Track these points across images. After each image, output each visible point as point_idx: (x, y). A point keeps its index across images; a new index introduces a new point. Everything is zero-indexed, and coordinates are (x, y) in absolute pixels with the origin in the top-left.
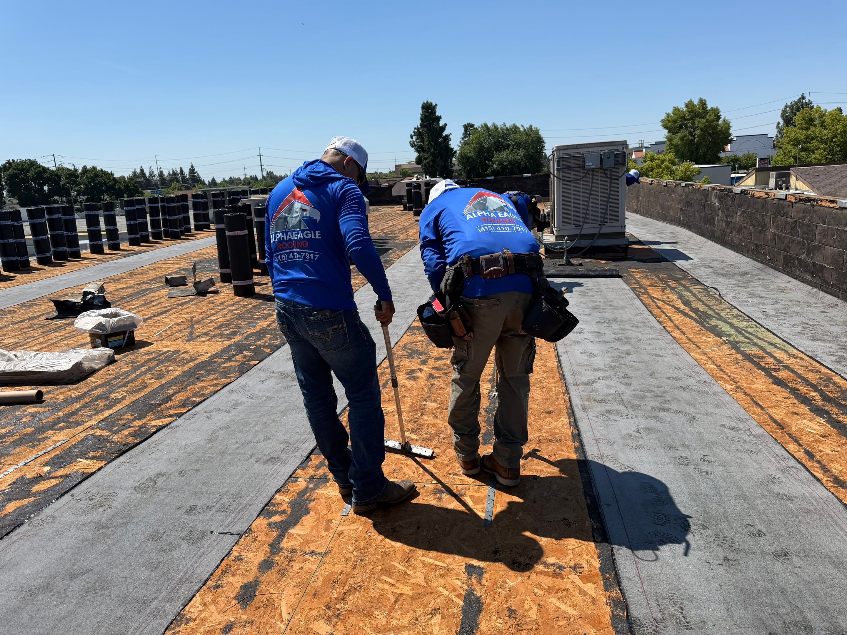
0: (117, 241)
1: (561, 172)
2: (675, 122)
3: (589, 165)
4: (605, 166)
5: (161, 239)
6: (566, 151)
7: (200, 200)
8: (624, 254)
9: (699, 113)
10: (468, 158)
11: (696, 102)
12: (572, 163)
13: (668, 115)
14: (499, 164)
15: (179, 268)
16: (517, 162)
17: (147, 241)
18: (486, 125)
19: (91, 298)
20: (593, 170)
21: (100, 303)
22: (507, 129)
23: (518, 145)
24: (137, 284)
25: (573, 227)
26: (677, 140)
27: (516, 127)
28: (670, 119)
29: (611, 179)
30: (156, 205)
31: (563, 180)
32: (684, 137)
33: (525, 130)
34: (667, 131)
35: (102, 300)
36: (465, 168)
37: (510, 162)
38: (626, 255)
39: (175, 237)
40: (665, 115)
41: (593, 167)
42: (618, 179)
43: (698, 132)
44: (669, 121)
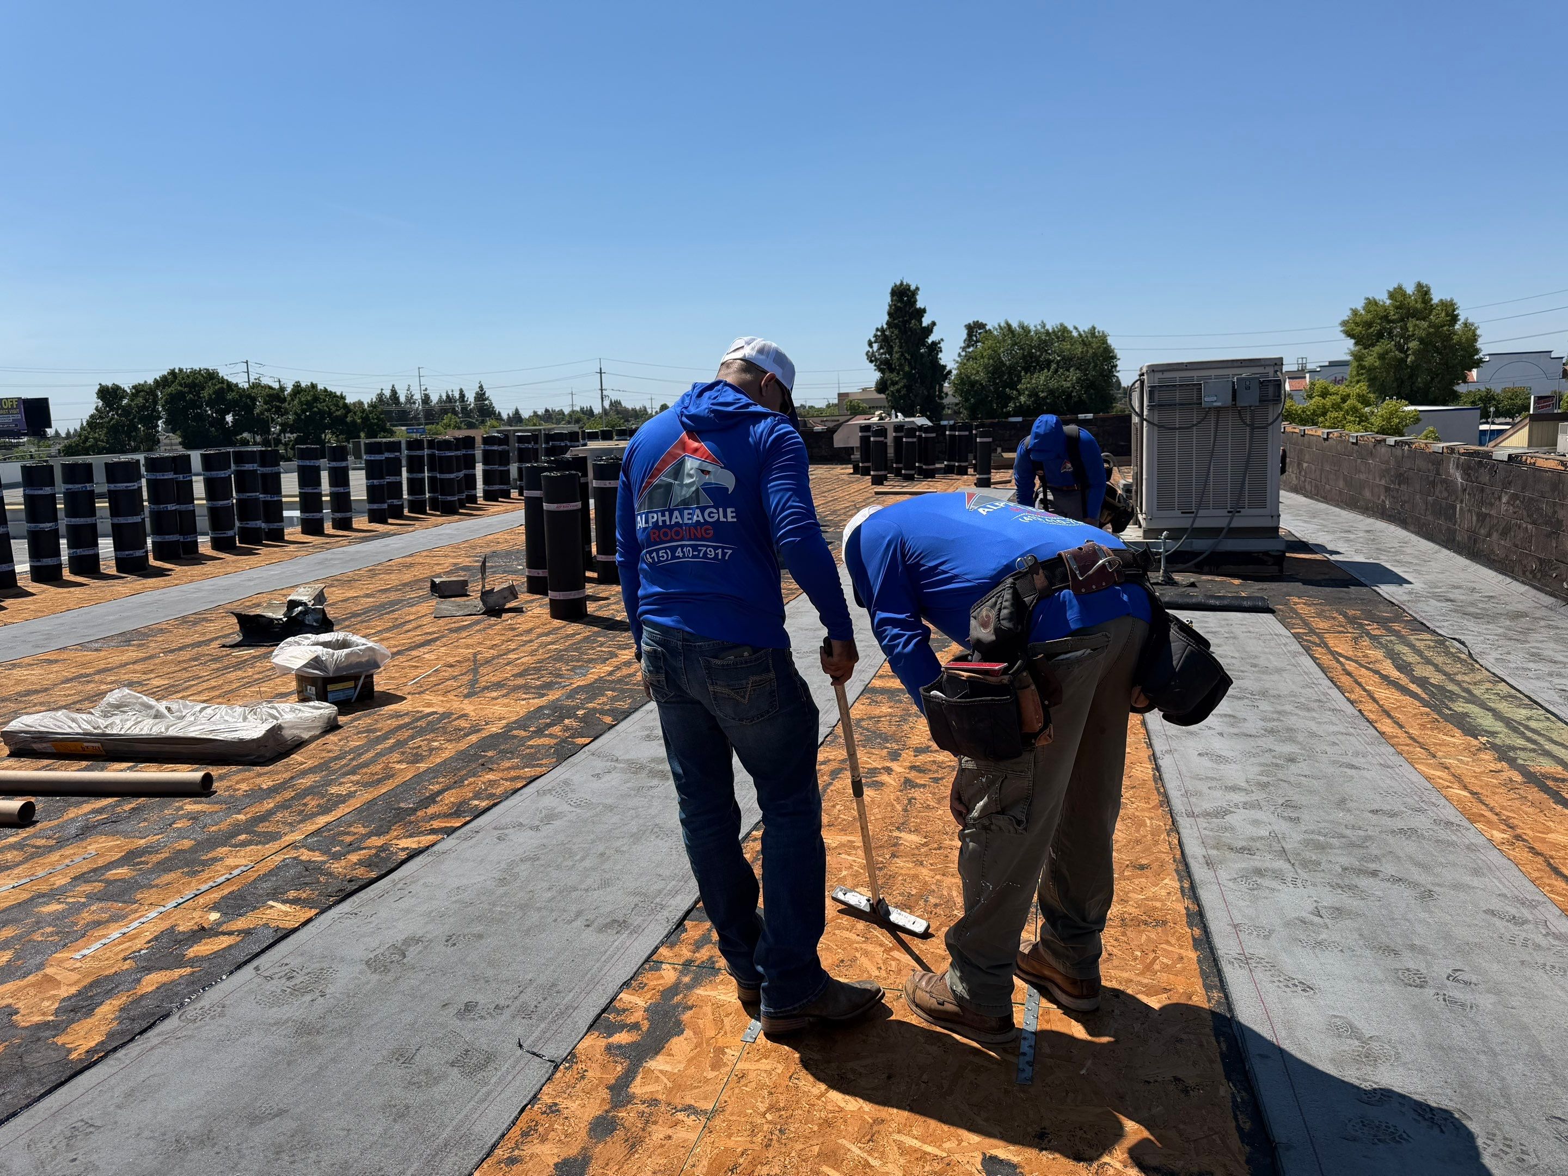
0: (348, 515)
1: (1156, 413)
2: (1369, 325)
3: (1209, 400)
4: (1240, 403)
5: (425, 513)
6: (1168, 375)
7: (495, 448)
8: (1276, 567)
9: (1416, 309)
10: (973, 384)
11: (1410, 289)
12: (1178, 396)
13: (1355, 312)
14: (1030, 396)
15: (455, 564)
16: (1064, 392)
17: (400, 516)
18: (1009, 326)
19: (301, 612)
20: (1218, 409)
21: (316, 621)
22: (1048, 333)
23: (1067, 362)
24: (379, 591)
25: (1178, 513)
26: (1371, 359)
27: (1064, 329)
28: (1358, 320)
29: (1253, 427)
30: (418, 453)
31: (1159, 427)
32: (1387, 353)
33: (1080, 335)
34: (1353, 341)
35: (320, 616)
36: (967, 400)
37: (1051, 392)
38: (1281, 571)
39: (449, 510)
40: (1349, 313)
41: (1219, 404)
42: (1265, 427)
43: (1413, 344)
44: (1357, 324)
